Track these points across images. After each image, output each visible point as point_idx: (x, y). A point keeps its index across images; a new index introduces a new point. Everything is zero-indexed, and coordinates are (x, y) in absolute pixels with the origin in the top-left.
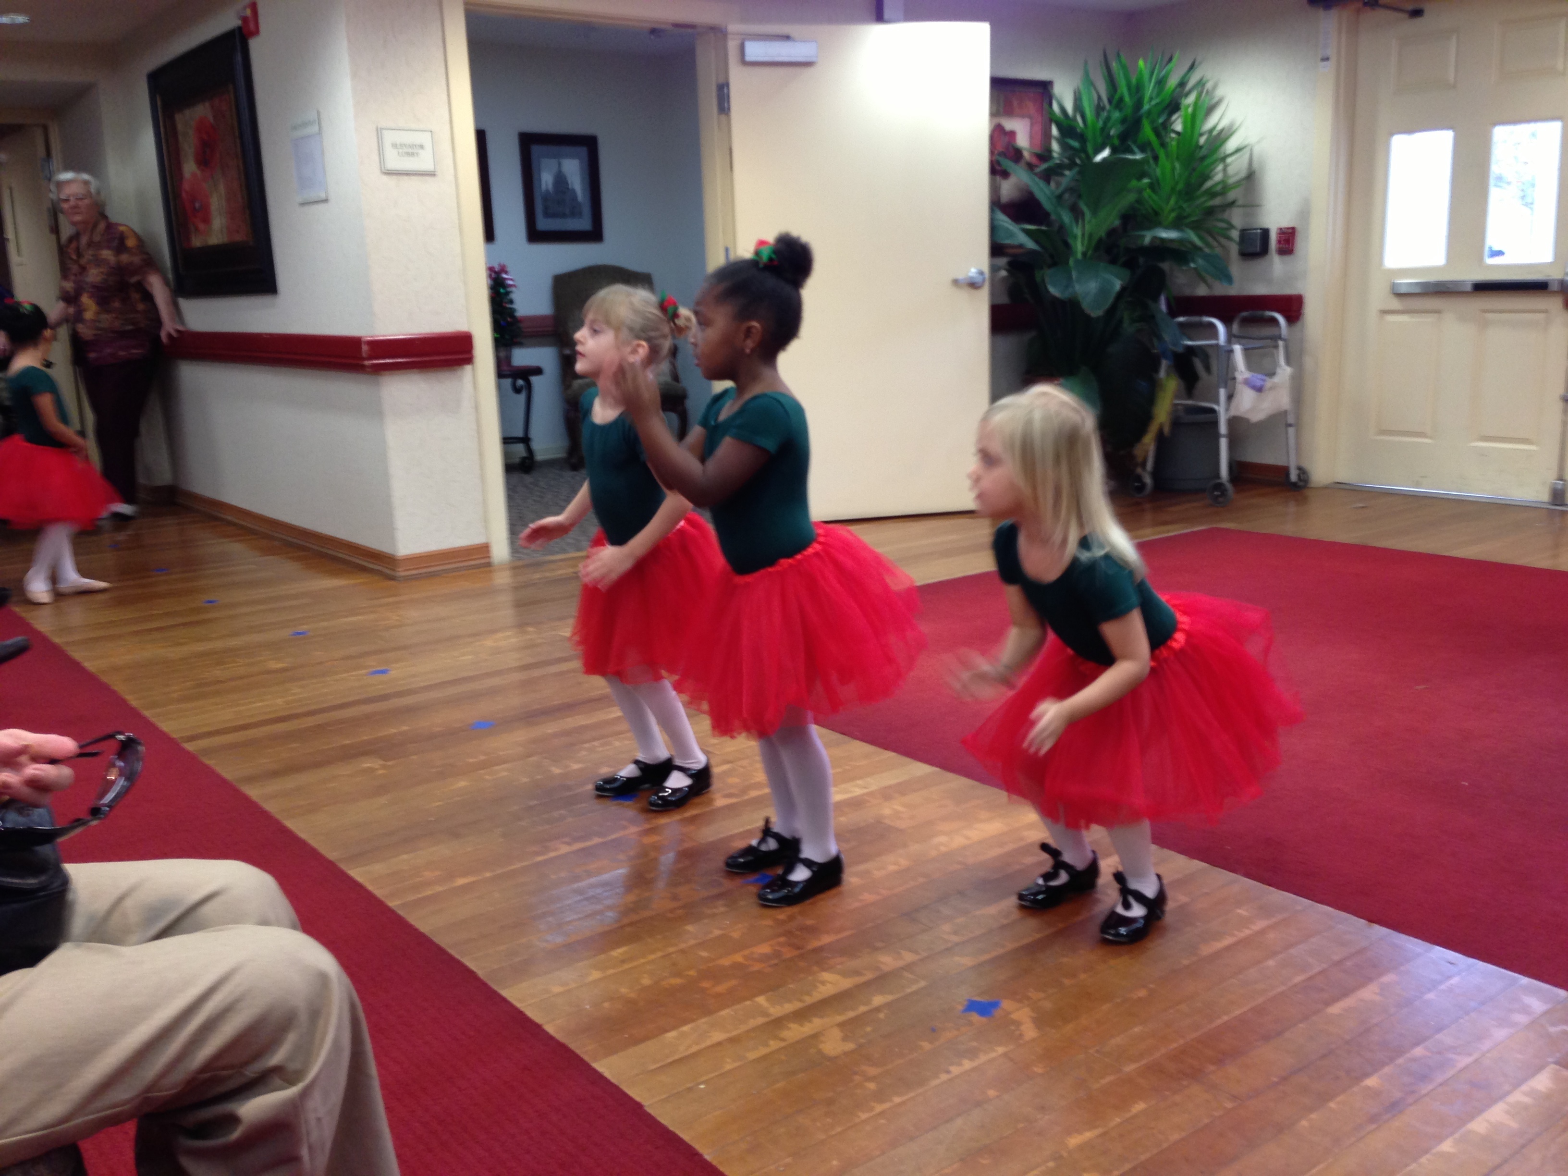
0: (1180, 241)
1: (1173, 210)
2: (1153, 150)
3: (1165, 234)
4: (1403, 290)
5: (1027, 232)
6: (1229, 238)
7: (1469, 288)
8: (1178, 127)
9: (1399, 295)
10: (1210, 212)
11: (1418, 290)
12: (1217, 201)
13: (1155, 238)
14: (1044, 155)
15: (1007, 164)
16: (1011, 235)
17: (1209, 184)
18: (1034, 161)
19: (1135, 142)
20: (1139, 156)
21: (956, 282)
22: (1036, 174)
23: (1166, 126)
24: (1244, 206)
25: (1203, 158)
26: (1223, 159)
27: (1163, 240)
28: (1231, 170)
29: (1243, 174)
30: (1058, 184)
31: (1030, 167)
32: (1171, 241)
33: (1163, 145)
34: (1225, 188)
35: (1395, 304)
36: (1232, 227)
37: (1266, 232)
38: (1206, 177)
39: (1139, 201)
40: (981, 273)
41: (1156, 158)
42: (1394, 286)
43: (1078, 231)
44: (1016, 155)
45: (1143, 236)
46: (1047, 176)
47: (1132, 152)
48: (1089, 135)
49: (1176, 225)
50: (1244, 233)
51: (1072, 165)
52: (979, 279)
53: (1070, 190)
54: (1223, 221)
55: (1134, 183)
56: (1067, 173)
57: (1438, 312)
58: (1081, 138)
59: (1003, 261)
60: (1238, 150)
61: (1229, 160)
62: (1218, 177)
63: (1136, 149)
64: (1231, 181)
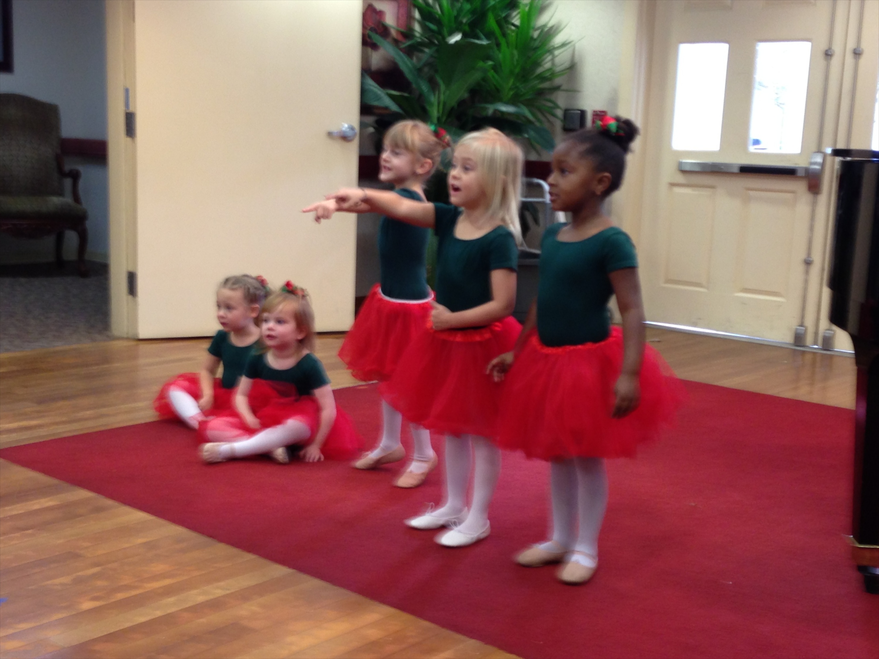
0: (517, 115)
1: (511, 89)
2: (496, 39)
3: (505, 108)
4: (687, 168)
5: (391, 97)
6: (554, 115)
7: (736, 170)
8: (517, 21)
9: (684, 172)
10: (541, 93)
11: (697, 169)
12: (546, 85)
13: (496, 111)
14: (408, 34)
15: (377, 38)
16: (378, 98)
17: (540, 70)
18: (400, 38)
19: (482, 31)
20: (485, 42)
21: (330, 134)
22: (401, 50)
23: (506, 20)
24: (567, 91)
25: (536, 49)
26: (550, 51)
27: (503, 113)
28: (557, 60)
29: (567, 64)
30: (419, 59)
31: (396, 42)
32: (509, 114)
33: (504, 35)
34: (552, 75)
35: (680, 178)
36: (557, 107)
37: (583, 113)
38: (537, 64)
39: (484, 79)
40: (352, 128)
41: (498, 45)
42: (680, 164)
43: (433, 99)
44: (384, 31)
45: (486, 109)
46: (410, 51)
47: (478, 38)
48: (445, 20)
49: (513, 102)
50: (566, 112)
51: (430, 44)
52: (350, 133)
53: (428, 64)
54: (550, 101)
55: (481, 64)
56: (427, 50)
57: (712, 187)
58: (438, 22)
59: (370, 119)
60: (564, 45)
61: (556, 52)
62: (547, 65)
63: (482, 36)
64: (558, 69)
